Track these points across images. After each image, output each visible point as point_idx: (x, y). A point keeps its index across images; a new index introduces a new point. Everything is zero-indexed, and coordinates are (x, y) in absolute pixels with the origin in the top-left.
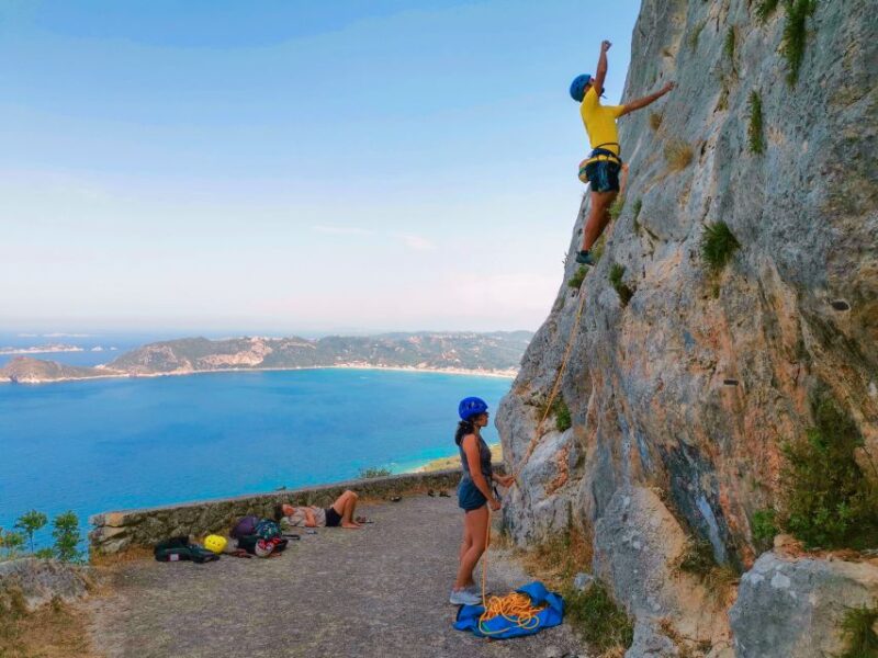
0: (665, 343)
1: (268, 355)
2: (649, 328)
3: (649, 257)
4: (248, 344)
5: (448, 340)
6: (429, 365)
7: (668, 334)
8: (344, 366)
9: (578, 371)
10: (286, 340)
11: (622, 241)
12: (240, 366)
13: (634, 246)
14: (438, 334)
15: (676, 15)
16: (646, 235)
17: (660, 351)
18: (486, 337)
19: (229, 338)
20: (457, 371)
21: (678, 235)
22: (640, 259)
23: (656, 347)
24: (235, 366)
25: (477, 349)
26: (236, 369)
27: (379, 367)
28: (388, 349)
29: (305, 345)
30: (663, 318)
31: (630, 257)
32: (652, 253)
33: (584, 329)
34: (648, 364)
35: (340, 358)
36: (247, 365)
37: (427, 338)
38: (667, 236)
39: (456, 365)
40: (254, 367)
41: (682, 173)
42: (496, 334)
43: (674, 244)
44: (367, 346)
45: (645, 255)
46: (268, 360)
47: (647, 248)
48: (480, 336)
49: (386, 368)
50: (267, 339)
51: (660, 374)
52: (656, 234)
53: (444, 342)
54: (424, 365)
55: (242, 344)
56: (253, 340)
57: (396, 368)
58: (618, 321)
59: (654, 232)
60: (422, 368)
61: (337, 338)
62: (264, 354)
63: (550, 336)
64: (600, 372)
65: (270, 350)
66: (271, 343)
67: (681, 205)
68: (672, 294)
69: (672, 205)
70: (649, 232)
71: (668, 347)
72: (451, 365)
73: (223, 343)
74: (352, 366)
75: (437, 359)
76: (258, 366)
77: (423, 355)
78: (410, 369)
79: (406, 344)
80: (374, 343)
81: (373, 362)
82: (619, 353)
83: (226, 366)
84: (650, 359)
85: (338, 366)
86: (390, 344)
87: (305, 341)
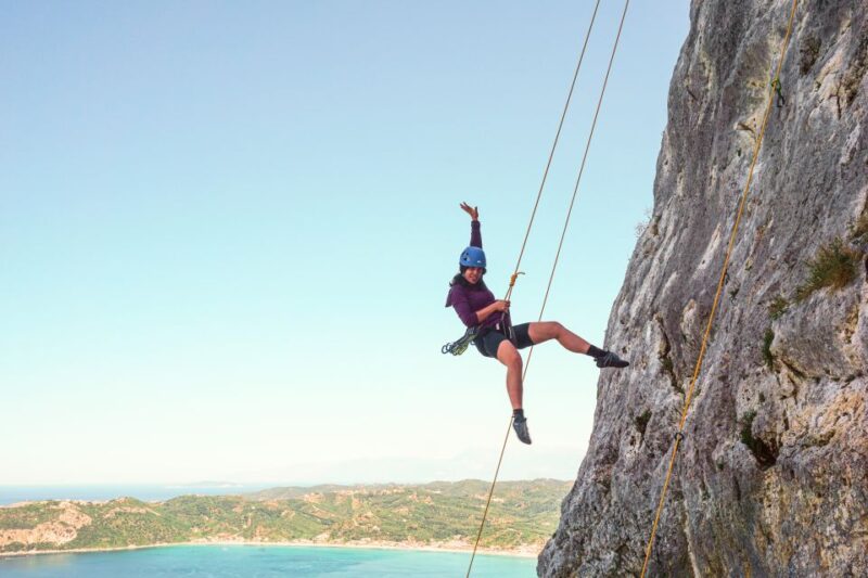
0: (851, 522)
1: (84, 528)
2: (818, 501)
3: (791, 401)
4: (54, 511)
5: (360, 496)
6: (333, 536)
7: (856, 510)
8: (202, 542)
9: (670, 555)
10: (114, 503)
11: (744, 376)
12: (41, 546)
13: (768, 383)
14: (346, 488)
15: (751, 80)
16: (785, 370)
17: (844, 534)
18: (419, 490)
19: (23, 504)
20: (376, 545)
21: (838, 372)
22: (777, 401)
23: (838, 528)
24: (31, 547)
25: (404, 510)
26: (33, 552)
27: (257, 542)
28: (270, 514)
29: (142, 511)
30: (845, 488)
31: (762, 398)
32: (795, 393)
33: (679, 495)
34: (823, 553)
35: (196, 530)
36: (48, 545)
37: (329, 494)
38: (819, 372)
39: (374, 535)
40: (62, 548)
41: (840, 294)
42: (433, 486)
43: (831, 385)
44: (238, 510)
45: (785, 397)
46: (86, 536)
47: (786, 386)
48: (409, 491)
49: (267, 544)
50: (84, 503)
51: (850, 567)
52: (800, 369)
53: (355, 501)
54: (326, 535)
55: (43, 511)
56: (61, 506)
57: (284, 543)
58: (756, 488)
59: (796, 365)
60: (323, 542)
61: (194, 498)
62: (79, 527)
63: (600, 502)
64: (718, 559)
65: (87, 520)
66: (89, 509)
67: (843, 335)
68: (856, 456)
69: (830, 333)
70: (790, 367)
71: (857, 528)
72: (368, 534)
73: (16, 510)
74: (215, 541)
75: (346, 527)
76: (70, 545)
77: (324, 522)
78: (303, 544)
79: (298, 506)
80: (249, 503)
81: (248, 535)
82: (757, 532)
83: (17, 547)
84: (827, 544)
85: (192, 543)
86: (272, 504)
87: (144, 505)
